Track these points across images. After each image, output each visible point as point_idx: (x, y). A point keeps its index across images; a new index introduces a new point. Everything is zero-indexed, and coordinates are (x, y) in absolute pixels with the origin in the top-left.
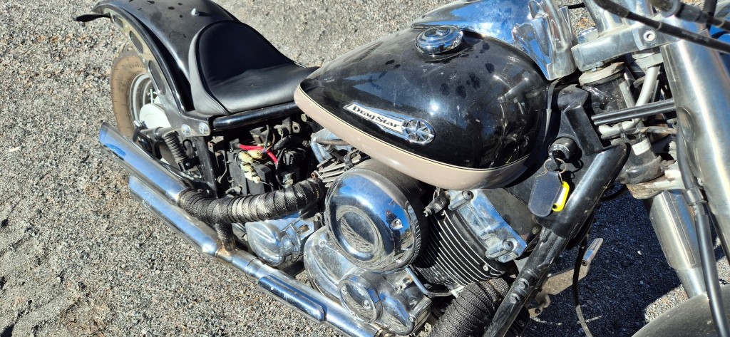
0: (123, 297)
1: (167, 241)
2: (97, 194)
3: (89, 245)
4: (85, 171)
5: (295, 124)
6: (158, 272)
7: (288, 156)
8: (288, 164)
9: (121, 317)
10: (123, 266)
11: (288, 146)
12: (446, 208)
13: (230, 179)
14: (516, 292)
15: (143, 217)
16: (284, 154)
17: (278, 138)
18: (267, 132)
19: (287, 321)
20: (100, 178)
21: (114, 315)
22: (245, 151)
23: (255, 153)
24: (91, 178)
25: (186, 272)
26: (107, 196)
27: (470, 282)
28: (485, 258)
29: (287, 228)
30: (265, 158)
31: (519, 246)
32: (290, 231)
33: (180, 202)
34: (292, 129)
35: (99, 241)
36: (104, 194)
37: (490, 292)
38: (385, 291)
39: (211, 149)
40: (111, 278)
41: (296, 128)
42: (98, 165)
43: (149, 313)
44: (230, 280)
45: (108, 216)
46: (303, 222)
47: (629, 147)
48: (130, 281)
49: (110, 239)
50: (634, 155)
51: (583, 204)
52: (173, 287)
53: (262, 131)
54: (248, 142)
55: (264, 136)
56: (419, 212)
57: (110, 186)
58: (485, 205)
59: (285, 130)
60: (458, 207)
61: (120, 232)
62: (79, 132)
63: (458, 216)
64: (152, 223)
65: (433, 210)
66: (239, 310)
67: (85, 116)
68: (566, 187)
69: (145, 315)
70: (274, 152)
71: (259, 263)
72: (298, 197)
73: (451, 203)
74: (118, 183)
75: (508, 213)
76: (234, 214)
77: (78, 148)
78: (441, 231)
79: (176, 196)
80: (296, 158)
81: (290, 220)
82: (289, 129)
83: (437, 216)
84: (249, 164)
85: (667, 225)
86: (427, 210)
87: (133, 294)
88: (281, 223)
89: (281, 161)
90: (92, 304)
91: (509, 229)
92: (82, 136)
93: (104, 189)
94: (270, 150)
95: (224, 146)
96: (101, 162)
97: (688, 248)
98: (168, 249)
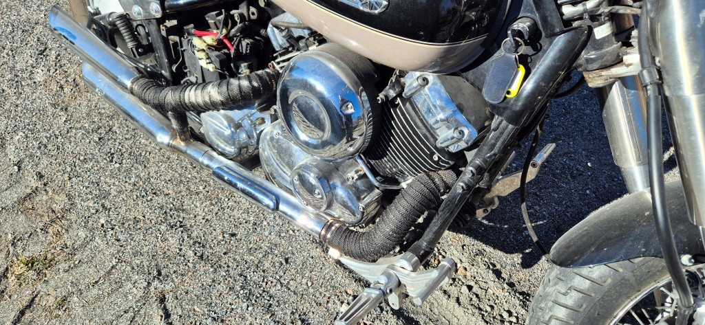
0: (81, 188)
1: (127, 136)
2: (54, 87)
3: (46, 137)
4: (43, 63)
5: (253, 9)
6: (117, 165)
7: (244, 43)
8: (244, 52)
9: (79, 206)
10: (82, 158)
11: (245, 33)
12: (400, 95)
13: (186, 68)
14: (463, 182)
15: (103, 111)
16: (240, 42)
17: (234, 23)
18: (222, 17)
19: (245, 216)
20: (58, 71)
21: (72, 204)
22: (200, 37)
23: (209, 39)
24: (49, 70)
25: (145, 167)
26: (66, 89)
27: (420, 173)
28: (436, 148)
29: (243, 119)
30: (220, 45)
31: (470, 135)
32: (246, 123)
33: (132, 89)
34: (249, 15)
35: (57, 133)
36: (61, 87)
37: (438, 182)
38: (337, 181)
39: (164, 33)
40: (69, 169)
41: (253, 14)
42: (56, 58)
43: (107, 204)
44: (189, 176)
45: (66, 109)
46: (259, 115)
47: (590, 29)
48: (88, 173)
49: (68, 132)
50: (595, 39)
51: (537, 91)
52: (133, 180)
53: (218, 15)
54: (203, 27)
55: (219, 21)
56: (372, 99)
57: (69, 79)
58: (439, 93)
59: (241, 15)
60: (412, 94)
61: (78, 125)
62: (36, 24)
63: (411, 104)
64: (112, 118)
65: (386, 97)
66: (198, 204)
67: (43, 8)
68: (522, 70)
69: (103, 206)
70: (231, 40)
71: (215, 154)
72: (253, 86)
73: (406, 90)
74: (77, 77)
75: (460, 100)
76: (187, 101)
77: (36, 40)
78: (394, 119)
79: (128, 83)
80: (253, 47)
81: (246, 111)
82: (246, 14)
83: (391, 103)
84: (204, 50)
85: (618, 122)
86: (381, 96)
87: (91, 186)
88: (236, 114)
89: (237, 50)
90: (50, 193)
91: (461, 117)
92: (39, 28)
93: (62, 82)
94: (226, 36)
95: (178, 31)
96: (59, 55)
97: (635, 145)
98: (127, 144)
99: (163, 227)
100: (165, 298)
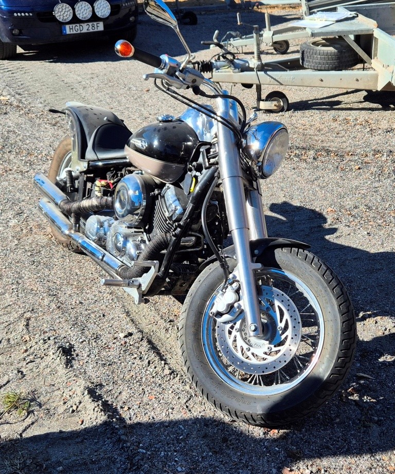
4: (17, 218)
5: (127, 172)
6: (35, 267)
10: (17, 261)
12: (160, 194)
20: (24, 223)
23: (103, 182)
26: (24, 231)
27: (163, 232)
30: (108, 186)
31: (180, 209)
32: (106, 225)
33: (60, 205)
38: (131, 240)
39: (85, 179)
40: (7, 264)
42: (26, 217)
45: (19, 240)
53: (111, 173)
54: (104, 178)
56: (148, 195)
57: (28, 227)
59: (121, 174)
60: (164, 194)
63: (163, 198)
68: (194, 179)
73: (162, 192)
75: (180, 197)
78: (156, 206)
79: (59, 202)
81: (108, 217)
82: (124, 174)
84: (99, 187)
86: (152, 193)
88: (103, 218)
91: (177, 202)
93: (23, 228)
95: (92, 180)
98: (45, 259)
99: (45, 294)
100: (30, 319)
